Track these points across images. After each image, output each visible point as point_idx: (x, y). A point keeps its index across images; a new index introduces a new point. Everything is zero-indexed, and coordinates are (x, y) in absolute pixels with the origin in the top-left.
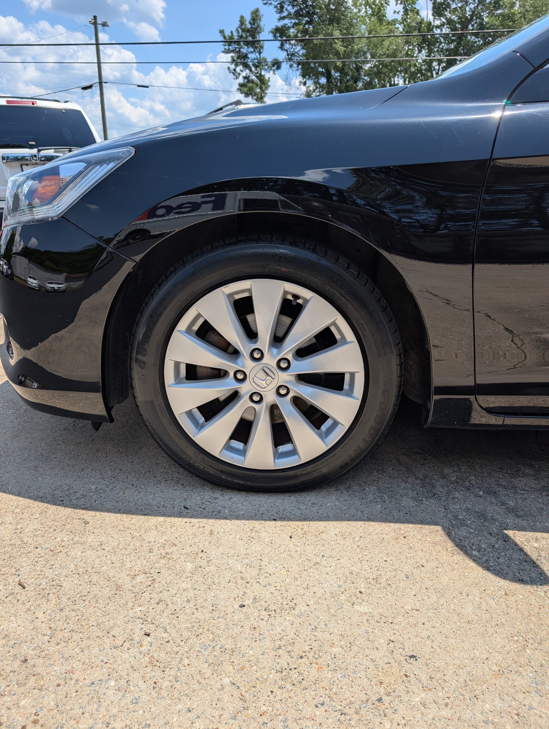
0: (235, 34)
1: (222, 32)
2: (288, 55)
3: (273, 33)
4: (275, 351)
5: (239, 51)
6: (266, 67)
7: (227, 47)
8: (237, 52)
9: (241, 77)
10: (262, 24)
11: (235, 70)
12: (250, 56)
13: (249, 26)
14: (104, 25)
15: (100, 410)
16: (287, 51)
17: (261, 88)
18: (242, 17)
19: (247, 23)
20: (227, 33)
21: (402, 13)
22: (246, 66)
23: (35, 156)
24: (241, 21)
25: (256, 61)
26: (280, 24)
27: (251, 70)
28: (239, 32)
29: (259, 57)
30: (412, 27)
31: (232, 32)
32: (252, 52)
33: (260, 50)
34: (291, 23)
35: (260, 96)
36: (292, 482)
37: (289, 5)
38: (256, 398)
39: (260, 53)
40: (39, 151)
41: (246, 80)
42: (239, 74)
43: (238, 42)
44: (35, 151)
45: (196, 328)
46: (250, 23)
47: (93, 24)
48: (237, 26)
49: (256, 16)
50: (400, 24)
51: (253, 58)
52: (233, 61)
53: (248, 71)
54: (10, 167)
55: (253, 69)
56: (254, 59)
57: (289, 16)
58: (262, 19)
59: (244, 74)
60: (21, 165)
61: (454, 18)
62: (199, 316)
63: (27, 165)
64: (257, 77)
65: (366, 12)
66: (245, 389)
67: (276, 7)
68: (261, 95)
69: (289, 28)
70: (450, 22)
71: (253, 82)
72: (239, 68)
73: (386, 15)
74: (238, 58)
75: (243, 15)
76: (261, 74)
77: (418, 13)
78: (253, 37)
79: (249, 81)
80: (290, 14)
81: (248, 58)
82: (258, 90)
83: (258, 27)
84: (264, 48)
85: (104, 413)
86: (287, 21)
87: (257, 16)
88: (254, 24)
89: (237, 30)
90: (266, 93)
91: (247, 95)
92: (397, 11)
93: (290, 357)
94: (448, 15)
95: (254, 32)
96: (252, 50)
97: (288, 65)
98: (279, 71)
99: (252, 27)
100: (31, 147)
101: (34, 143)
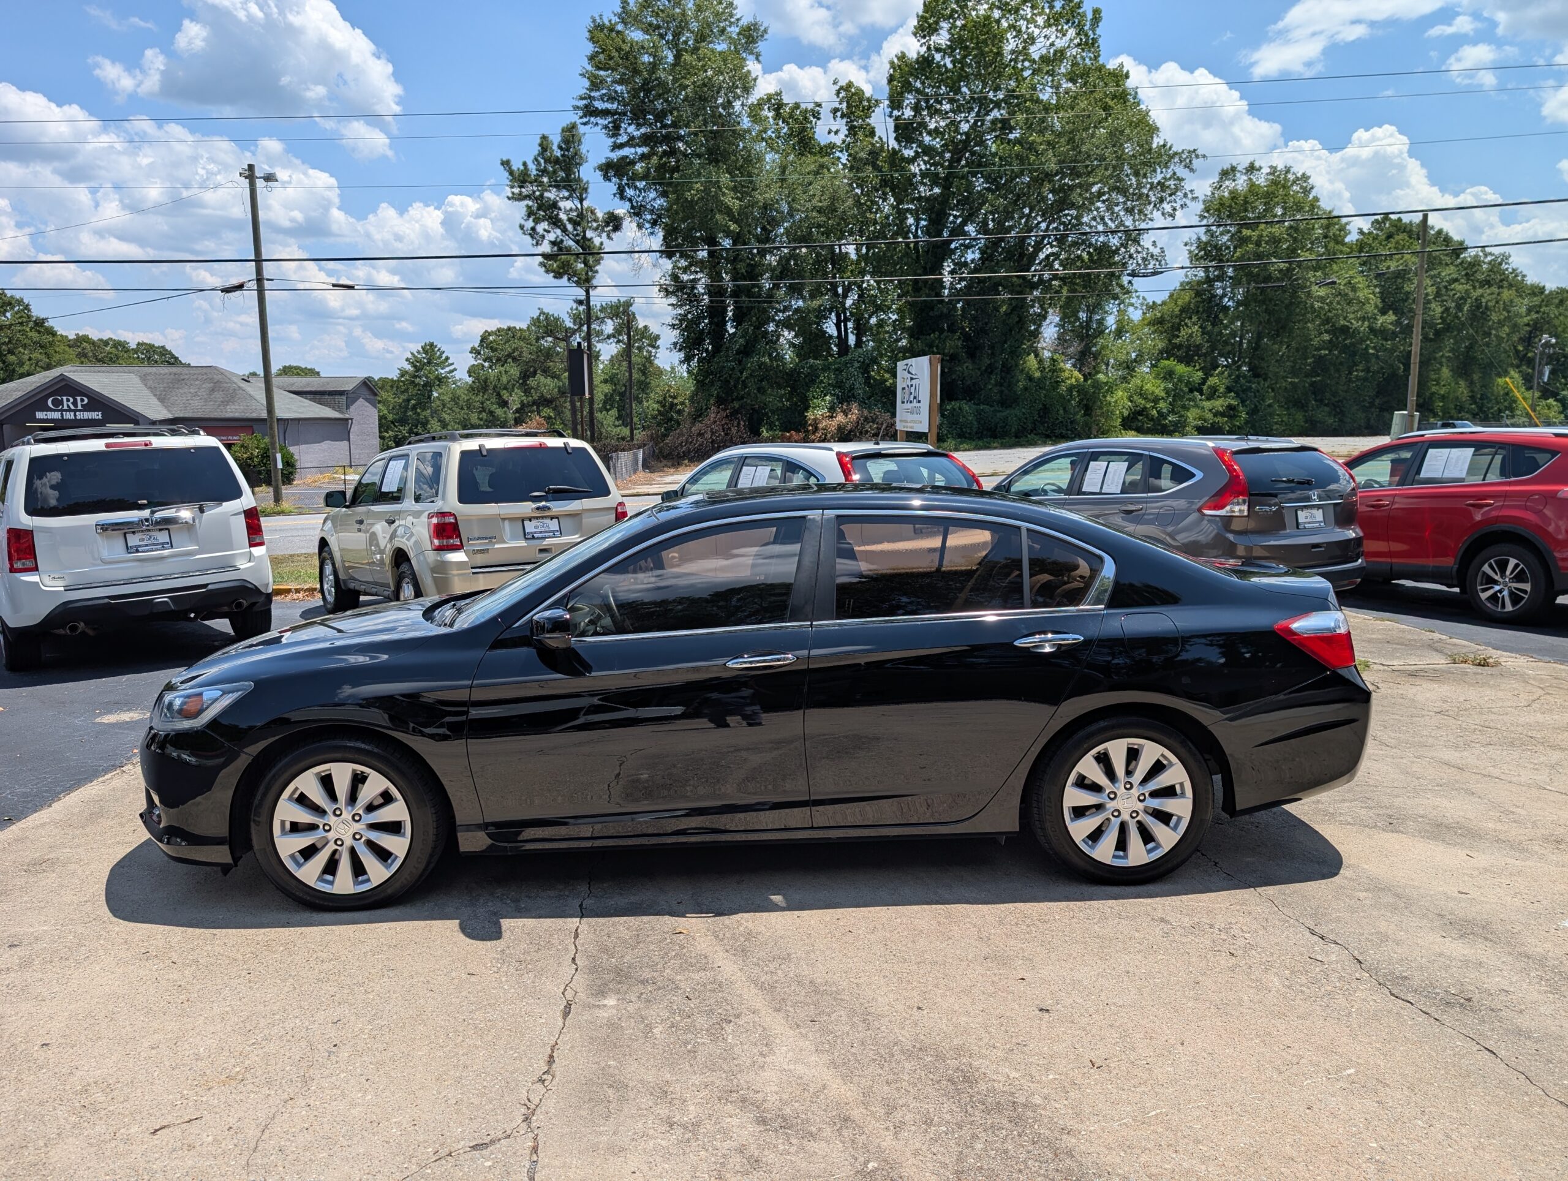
0: (532, 167)
1: (506, 164)
2: (632, 207)
3: (601, 170)
4: (350, 808)
5: (542, 196)
6: (595, 225)
7: (516, 190)
8: (536, 199)
9: (546, 242)
10: (583, 149)
11: (533, 229)
12: (562, 204)
13: (558, 153)
14: (269, 178)
15: (228, 859)
16: (630, 200)
17: (585, 263)
18: (544, 138)
19: (555, 147)
20: (517, 166)
21: (844, 131)
22: (556, 222)
23: (147, 520)
24: (541, 145)
25: (575, 214)
26: (615, 156)
27: (564, 230)
28: (539, 164)
29: (579, 206)
30: (861, 159)
31: (525, 164)
32: (567, 199)
33: (581, 195)
34: (636, 153)
35: (583, 277)
36: (366, 902)
37: (629, 124)
38: (339, 843)
39: (581, 201)
40: (153, 513)
41: (556, 248)
42: (543, 237)
43: (537, 181)
44: (146, 513)
45: (296, 796)
46: (560, 148)
47: (246, 177)
48: (536, 153)
49: (570, 136)
50: (841, 151)
51: (568, 208)
52: (530, 213)
53: (559, 232)
54: (107, 537)
55: (570, 227)
56: (571, 210)
57: (631, 142)
58: (583, 140)
59: (551, 237)
60: (125, 534)
61: (937, 143)
62: (297, 789)
63: (134, 533)
64: (577, 242)
65: (778, 131)
66: (332, 835)
67: (606, 127)
68: (587, 274)
69: (633, 163)
70: (928, 150)
71: (568, 249)
72: (541, 227)
73: (816, 137)
74: (539, 209)
75: (546, 134)
76: (584, 237)
77: (872, 133)
78: (568, 171)
79: (560, 249)
80: (632, 138)
81: (560, 209)
82: (581, 266)
83: (576, 154)
84: (590, 190)
85: (231, 861)
86: (627, 151)
87: (573, 136)
88: (568, 150)
89: (536, 159)
90: (597, 272)
91: (558, 275)
92: (834, 130)
93: (361, 812)
94: (927, 139)
95: (570, 164)
96: (566, 194)
97: (634, 225)
98: (618, 233)
99: (563, 156)
100: (141, 507)
101: (145, 502)
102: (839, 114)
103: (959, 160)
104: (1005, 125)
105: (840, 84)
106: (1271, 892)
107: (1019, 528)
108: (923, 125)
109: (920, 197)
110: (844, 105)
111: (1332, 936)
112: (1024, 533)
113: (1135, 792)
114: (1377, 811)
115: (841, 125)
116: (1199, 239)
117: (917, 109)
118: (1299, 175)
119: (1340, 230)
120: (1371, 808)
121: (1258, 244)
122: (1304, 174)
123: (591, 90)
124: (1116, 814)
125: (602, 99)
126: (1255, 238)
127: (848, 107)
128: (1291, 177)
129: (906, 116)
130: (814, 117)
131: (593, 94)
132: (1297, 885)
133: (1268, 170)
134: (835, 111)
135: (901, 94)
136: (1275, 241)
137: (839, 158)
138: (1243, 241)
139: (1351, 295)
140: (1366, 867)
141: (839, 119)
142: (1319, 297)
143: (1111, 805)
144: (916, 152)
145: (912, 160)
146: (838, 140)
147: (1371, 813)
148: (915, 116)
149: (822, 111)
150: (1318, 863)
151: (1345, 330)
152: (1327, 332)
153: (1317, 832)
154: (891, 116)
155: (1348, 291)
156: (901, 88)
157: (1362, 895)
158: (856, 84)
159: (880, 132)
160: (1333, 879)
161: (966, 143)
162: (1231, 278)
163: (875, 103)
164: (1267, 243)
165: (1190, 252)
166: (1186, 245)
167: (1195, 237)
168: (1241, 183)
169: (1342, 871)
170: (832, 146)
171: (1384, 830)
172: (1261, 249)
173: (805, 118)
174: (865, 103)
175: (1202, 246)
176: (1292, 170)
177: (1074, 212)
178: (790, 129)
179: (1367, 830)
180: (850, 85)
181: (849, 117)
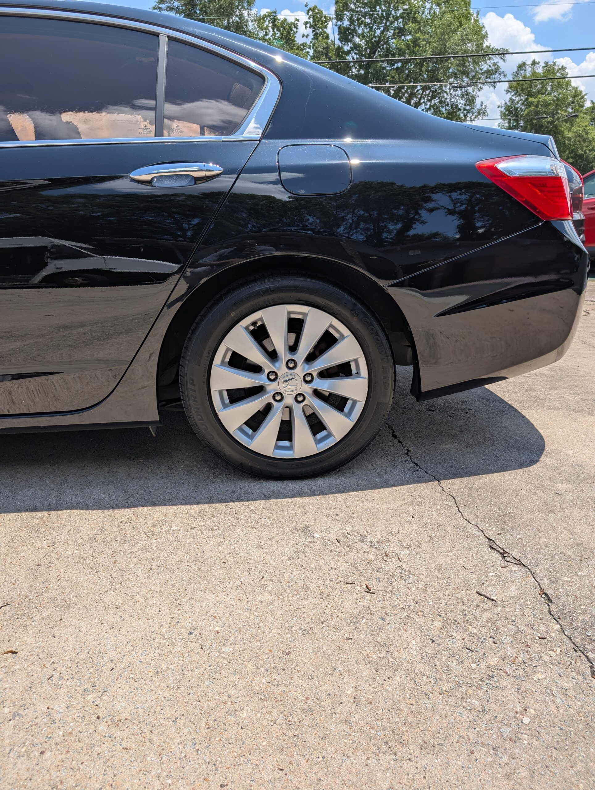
102: (308, 25)
103: (374, 53)
104: (401, 32)
105: (309, 7)
106: (456, 486)
107: (157, 35)
108: (355, 31)
109: (352, 75)
110: (311, 20)
111: (516, 553)
112: (164, 43)
113: (300, 371)
114: (584, 397)
115: (309, 31)
116: (506, 103)
117: (351, 20)
118: (560, 67)
119: (581, 99)
120: (579, 394)
121: (537, 106)
122: (562, 67)
123: (160, 3)
124: (278, 398)
125: (166, 9)
126: (535, 103)
127: (314, 21)
128: (556, 68)
129: (345, 25)
130: (295, 27)
131: (161, 6)
132: (489, 476)
133: (544, 65)
134: (306, 23)
135: (342, 11)
136: (547, 105)
137: (308, 52)
138: (529, 105)
139: (585, 136)
140: (570, 452)
141: (308, 28)
142: (568, 137)
143: (272, 387)
144: (351, 48)
145: (348, 53)
146: (308, 41)
147: (578, 398)
148: (350, 25)
149: (299, 24)
150: (519, 449)
151: (581, 156)
152: (572, 157)
153: (524, 417)
154: (336, 25)
155: (584, 134)
156: (343, 7)
157: (561, 487)
158: (318, 7)
159: (331, 37)
160: (531, 468)
161: (378, 42)
162: (522, 126)
163: (327, 19)
164: (542, 106)
165: (501, 112)
166: (499, 107)
167: (503, 103)
168: (528, 72)
169: (542, 458)
170: (304, 45)
171: (589, 414)
172: (539, 109)
173: (290, 28)
174: (323, 19)
175: (508, 108)
176: (557, 64)
177: (438, 84)
178: (282, 34)
179: (573, 414)
180: (315, 8)
181: (314, 28)
